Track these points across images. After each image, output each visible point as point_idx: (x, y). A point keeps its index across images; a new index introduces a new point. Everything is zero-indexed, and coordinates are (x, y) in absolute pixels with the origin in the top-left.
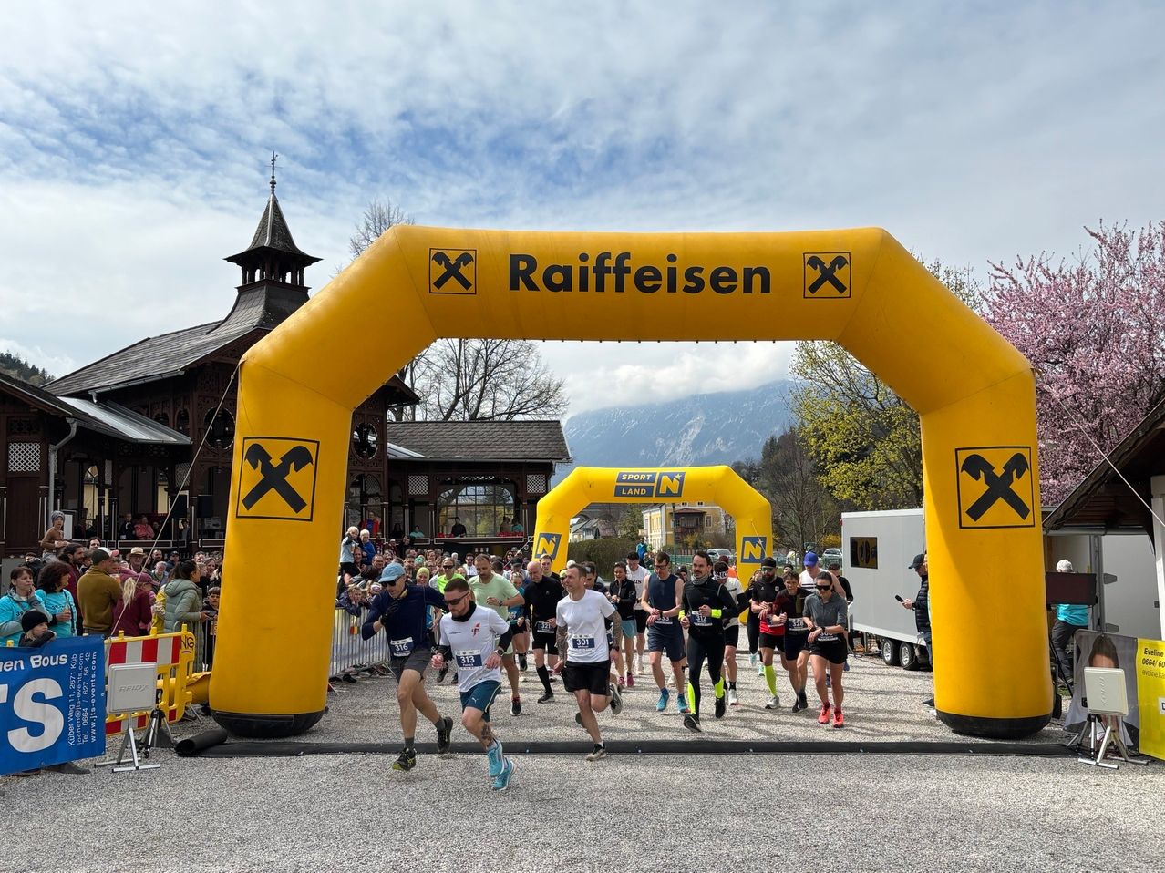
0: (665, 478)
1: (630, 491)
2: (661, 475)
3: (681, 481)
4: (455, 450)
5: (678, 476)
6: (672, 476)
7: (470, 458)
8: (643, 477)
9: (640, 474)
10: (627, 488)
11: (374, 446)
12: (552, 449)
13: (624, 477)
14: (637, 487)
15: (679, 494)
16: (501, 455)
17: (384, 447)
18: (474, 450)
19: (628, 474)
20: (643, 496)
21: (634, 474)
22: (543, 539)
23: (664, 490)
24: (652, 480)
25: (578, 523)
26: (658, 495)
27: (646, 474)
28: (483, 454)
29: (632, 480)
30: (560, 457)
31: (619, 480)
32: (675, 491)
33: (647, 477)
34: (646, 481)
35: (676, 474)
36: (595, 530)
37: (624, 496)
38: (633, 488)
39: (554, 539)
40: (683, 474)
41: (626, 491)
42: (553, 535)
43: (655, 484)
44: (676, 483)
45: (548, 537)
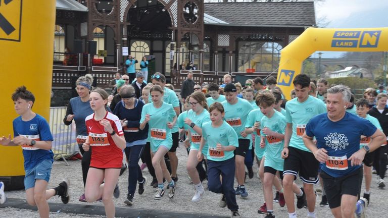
0: (367, 35)
1: (342, 44)
2: (365, 32)
3: (378, 37)
4: (245, 19)
5: (376, 34)
6: (371, 33)
7: (254, 25)
8: (351, 34)
9: (349, 32)
10: (340, 42)
11: (196, 16)
12: (306, 19)
13: (338, 34)
14: (347, 41)
15: (375, 46)
16: (273, 23)
17: (202, 17)
18: (257, 19)
19: (341, 32)
20: (350, 47)
21: (345, 32)
22: (283, 73)
23: (364, 43)
24: (357, 36)
25: (351, 70)
26: (361, 46)
27: (353, 32)
28: (262, 22)
29: (344, 36)
30: (310, 24)
31: (335, 36)
32: (373, 43)
33: (353, 35)
34: (353, 37)
35: (375, 32)
36: (360, 74)
37: (337, 47)
38: (344, 41)
39: (290, 74)
40: (379, 32)
41: (339, 43)
42: (289, 71)
43: (359, 39)
44: (374, 38)
45: (286, 72)
